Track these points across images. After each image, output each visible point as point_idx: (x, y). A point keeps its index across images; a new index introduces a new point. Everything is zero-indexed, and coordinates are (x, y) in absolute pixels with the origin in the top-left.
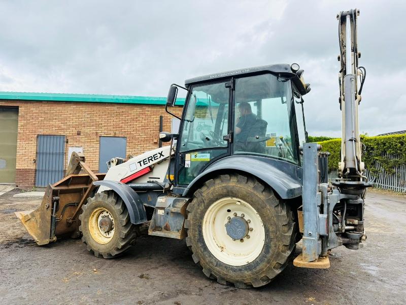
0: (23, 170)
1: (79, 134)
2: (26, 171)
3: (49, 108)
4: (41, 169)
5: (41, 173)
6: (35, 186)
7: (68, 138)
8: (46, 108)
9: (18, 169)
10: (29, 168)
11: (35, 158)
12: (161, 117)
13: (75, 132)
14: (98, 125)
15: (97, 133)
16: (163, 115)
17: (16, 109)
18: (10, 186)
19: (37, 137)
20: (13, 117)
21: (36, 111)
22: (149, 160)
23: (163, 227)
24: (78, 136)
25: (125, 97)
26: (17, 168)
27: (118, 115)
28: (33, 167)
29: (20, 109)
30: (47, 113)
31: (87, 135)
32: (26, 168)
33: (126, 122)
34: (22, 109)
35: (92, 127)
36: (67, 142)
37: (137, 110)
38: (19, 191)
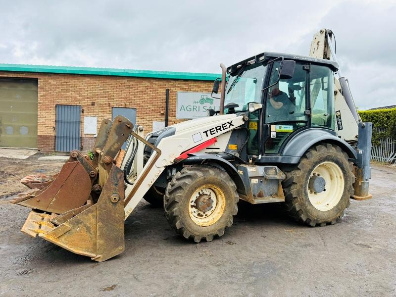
0: (44, 136)
1: (93, 104)
2: (47, 137)
3: (65, 80)
4: (60, 135)
5: (59, 140)
6: (55, 151)
7: (83, 108)
8: (63, 80)
9: (39, 136)
10: (49, 135)
11: (54, 126)
12: (168, 90)
13: (90, 103)
14: (110, 97)
15: (109, 104)
16: (169, 89)
17: (35, 81)
18: (33, 151)
19: (56, 107)
20: (34, 89)
21: (54, 83)
22: (217, 130)
23: (256, 195)
24: (92, 107)
25: (135, 71)
26: (38, 134)
27: (129, 87)
28: (53, 134)
29: (39, 80)
30: (64, 85)
31: (100, 106)
32: (46, 134)
33: (135, 94)
34: (41, 81)
35: (106, 99)
36: (83, 112)
37: (146, 84)
38: (42, 154)
